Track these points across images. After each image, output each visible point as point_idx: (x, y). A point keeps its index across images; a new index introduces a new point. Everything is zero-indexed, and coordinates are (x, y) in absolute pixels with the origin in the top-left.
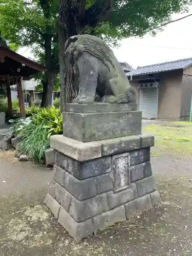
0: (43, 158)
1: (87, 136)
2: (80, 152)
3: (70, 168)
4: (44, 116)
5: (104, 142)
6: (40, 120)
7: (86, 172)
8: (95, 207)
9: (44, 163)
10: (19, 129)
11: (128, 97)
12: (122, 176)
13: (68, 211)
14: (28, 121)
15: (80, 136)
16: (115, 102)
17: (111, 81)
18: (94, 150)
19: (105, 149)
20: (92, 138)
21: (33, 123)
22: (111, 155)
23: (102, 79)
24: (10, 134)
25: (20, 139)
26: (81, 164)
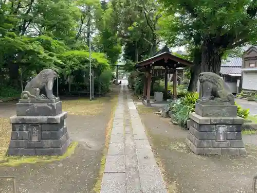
0: (186, 124)
1: (204, 114)
2: (200, 120)
3: (196, 127)
4: (189, 100)
5: (211, 118)
6: (186, 102)
7: (202, 129)
8: (205, 144)
9: (186, 127)
10: (173, 106)
11: (228, 98)
12: (221, 136)
13: (194, 144)
14: (178, 102)
15: (201, 114)
16: (221, 101)
17: (218, 91)
18: (206, 121)
19: (212, 121)
20: (207, 115)
21: (182, 103)
22: (216, 124)
23: (214, 90)
24: (168, 108)
25: (174, 112)
26: (200, 125)
